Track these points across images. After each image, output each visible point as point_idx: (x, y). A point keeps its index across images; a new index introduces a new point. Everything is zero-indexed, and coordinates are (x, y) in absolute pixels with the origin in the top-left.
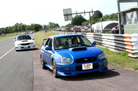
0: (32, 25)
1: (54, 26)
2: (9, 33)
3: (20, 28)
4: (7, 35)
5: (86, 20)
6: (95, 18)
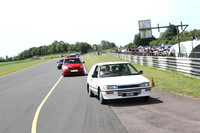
1: (109, 46)
2: (44, 55)
3: (59, 48)
5: (155, 39)
6: (169, 35)
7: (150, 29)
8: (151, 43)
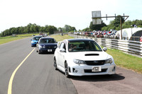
0: (47, 27)
1: (71, 29)
2: (21, 33)
3: (33, 29)
4: (19, 35)
5: (105, 25)
6: (117, 23)
7: (100, 18)
8: (103, 28)
